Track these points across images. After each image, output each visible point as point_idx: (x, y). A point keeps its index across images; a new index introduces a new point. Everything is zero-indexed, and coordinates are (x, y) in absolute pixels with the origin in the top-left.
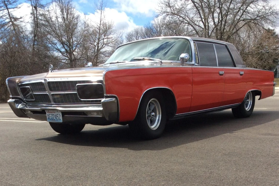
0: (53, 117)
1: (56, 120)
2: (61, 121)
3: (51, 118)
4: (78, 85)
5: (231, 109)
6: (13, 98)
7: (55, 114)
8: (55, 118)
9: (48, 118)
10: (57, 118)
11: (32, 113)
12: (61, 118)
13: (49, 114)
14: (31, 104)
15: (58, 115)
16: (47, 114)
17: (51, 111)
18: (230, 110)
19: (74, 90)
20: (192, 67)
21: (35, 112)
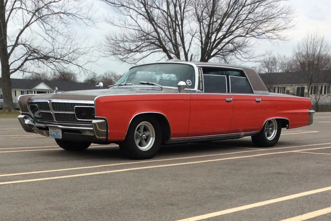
0: (54, 133)
1: (56, 136)
2: (61, 138)
3: (53, 134)
4: (76, 107)
5: (251, 137)
6: (22, 114)
7: (56, 131)
8: (56, 135)
9: (51, 134)
10: (58, 134)
11: (38, 129)
12: (61, 135)
13: (51, 130)
14: (38, 121)
15: (58, 132)
16: (50, 130)
17: (53, 128)
18: (249, 138)
19: (73, 111)
20: (190, 94)
21: (40, 128)
